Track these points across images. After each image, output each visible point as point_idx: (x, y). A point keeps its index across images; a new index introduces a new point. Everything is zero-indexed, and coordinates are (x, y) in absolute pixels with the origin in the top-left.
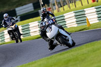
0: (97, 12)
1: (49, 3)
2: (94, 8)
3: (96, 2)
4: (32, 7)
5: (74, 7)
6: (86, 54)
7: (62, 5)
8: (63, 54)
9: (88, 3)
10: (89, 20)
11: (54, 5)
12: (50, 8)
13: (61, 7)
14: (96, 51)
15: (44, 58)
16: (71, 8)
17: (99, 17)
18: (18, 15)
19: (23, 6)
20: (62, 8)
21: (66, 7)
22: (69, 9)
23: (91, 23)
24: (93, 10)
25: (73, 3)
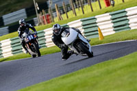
0: (113, 19)
1: (48, 8)
2: (108, 14)
3: (111, 6)
4: (25, 14)
5: (82, 13)
6: (98, 76)
7: (65, 11)
8: (67, 77)
9: (101, 8)
10: (102, 31)
11: (54, 10)
12: (49, 15)
13: (64, 13)
14: (111, 73)
15: (41, 83)
16: (78, 15)
17: (115, 27)
18: (5, 24)
19: (12, 12)
20: (65, 15)
21: (70, 14)
22: (74, 16)
23: (104, 35)
24: (108, 17)
25: (80, 8)
